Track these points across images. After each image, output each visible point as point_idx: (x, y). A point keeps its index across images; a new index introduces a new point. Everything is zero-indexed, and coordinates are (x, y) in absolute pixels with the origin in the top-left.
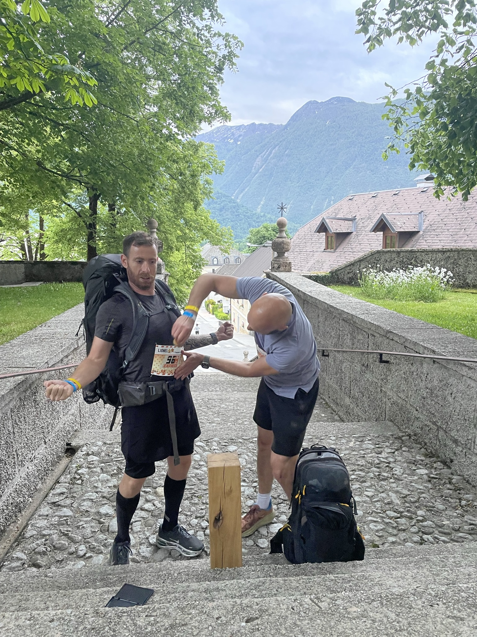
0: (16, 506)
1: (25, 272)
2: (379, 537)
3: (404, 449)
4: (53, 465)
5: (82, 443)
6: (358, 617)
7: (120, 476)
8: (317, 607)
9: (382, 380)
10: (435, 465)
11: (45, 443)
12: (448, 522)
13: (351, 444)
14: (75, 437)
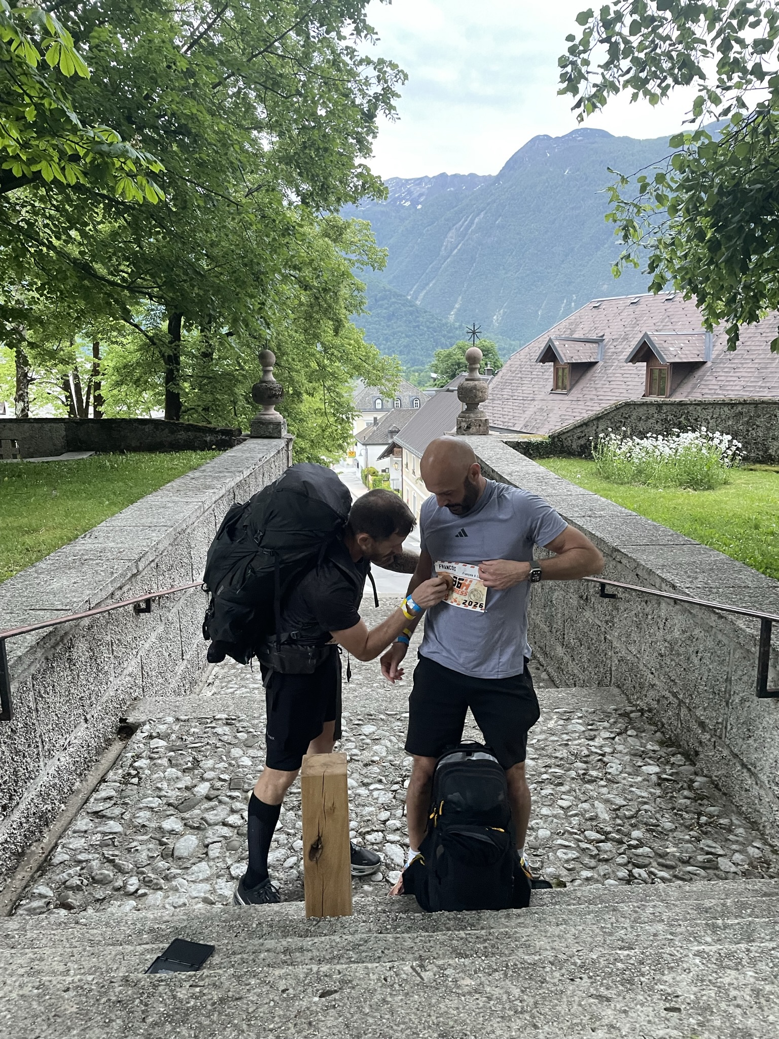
0: (40, 818)
1: (67, 436)
2: (569, 870)
3: (629, 733)
4: (98, 754)
5: (143, 718)
6: (470, 993)
7: (196, 772)
8: (418, 978)
9: (607, 622)
10: (672, 759)
11: (86, 720)
12: (675, 849)
13: (551, 724)
14: (134, 709)
